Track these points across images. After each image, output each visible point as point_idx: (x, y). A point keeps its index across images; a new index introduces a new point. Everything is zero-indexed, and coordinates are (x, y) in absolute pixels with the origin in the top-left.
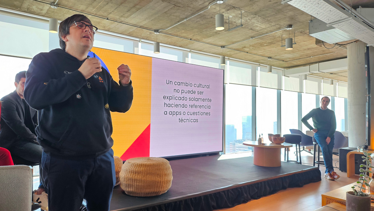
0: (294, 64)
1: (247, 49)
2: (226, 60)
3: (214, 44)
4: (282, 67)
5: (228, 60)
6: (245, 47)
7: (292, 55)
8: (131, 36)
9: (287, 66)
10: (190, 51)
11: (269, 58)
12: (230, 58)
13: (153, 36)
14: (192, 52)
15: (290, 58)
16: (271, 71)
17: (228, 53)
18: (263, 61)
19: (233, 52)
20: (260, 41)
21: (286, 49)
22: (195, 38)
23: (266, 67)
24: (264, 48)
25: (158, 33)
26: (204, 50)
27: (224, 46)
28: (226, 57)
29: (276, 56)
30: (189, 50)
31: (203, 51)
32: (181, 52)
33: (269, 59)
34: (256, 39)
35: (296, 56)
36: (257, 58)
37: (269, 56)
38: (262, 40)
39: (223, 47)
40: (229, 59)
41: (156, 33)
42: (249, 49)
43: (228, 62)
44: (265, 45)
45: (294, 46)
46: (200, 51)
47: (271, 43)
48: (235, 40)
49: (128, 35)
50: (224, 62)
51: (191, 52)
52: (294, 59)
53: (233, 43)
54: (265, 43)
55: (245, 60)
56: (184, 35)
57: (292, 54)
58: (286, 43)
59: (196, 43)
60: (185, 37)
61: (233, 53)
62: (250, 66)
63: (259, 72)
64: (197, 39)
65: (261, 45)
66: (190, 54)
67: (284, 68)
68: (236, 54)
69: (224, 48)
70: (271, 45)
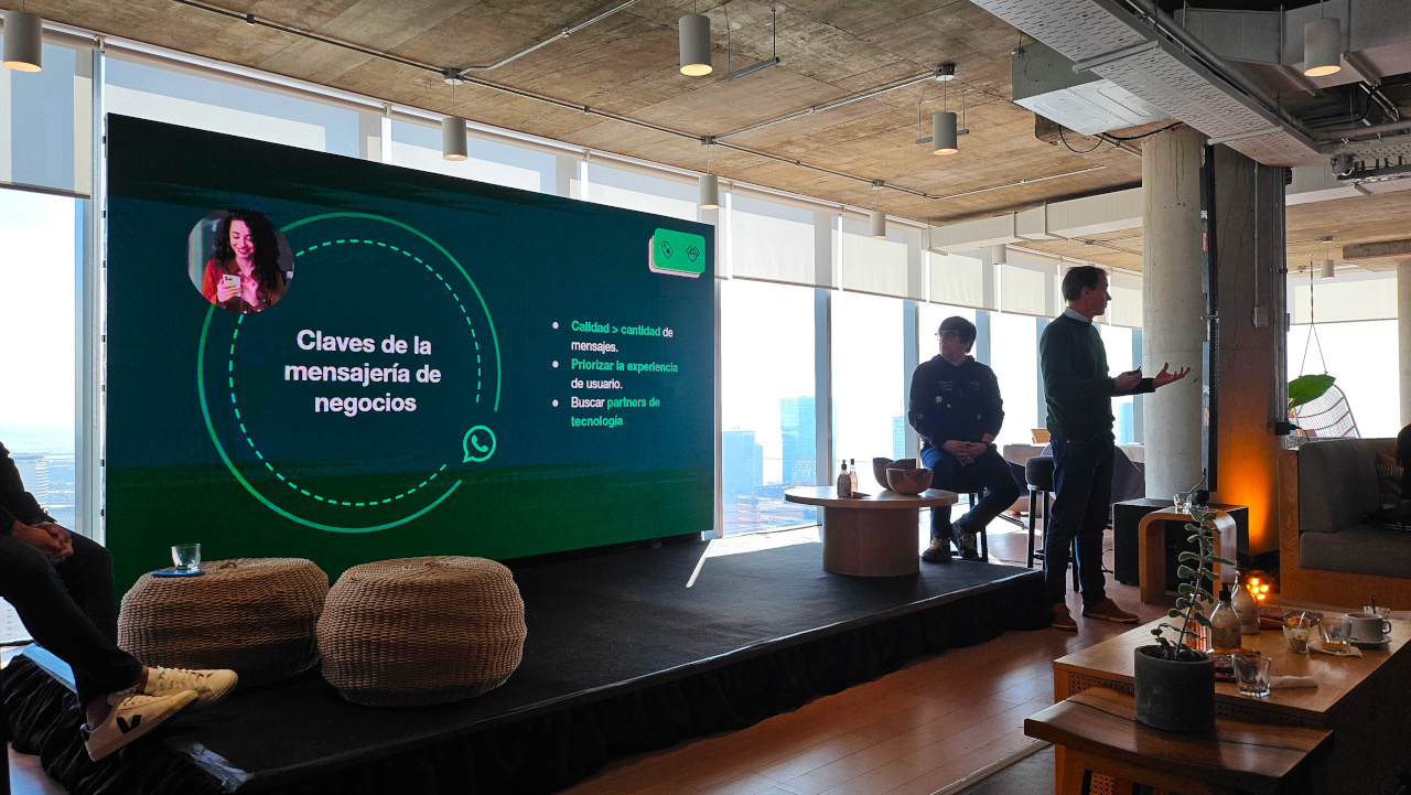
0: (963, 207)
1: (796, 151)
2: (719, 187)
3: (677, 127)
4: (921, 219)
5: (728, 188)
6: (789, 142)
7: (955, 173)
8: (351, 88)
9: (938, 213)
10: (585, 155)
11: (875, 182)
12: (737, 183)
13: (439, 93)
14: (592, 155)
15: (946, 186)
16: (882, 233)
17: (729, 163)
18: (854, 196)
19: (746, 161)
20: (843, 121)
21: (935, 153)
22: (602, 105)
23: (866, 218)
24: (857, 145)
25: (458, 82)
26: (640, 151)
27: (714, 137)
28: (720, 179)
29: (899, 176)
30: (581, 151)
32: (552, 157)
33: (875, 188)
34: (830, 114)
35: (968, 177)
36: (833, 182)
37: (876, 176)
38: (852, 118)
39: (708, 139)
40: (731, 185)
41: (449, 81)
42: (803, 150)
43: (727, 197)
44: (863, 135)
45: (960, 140)
46: (623, 155)
47: (881, 130)
48: (751, 115)
49: (334, 84)
50: (713, 198)
51: (588, 156)
52: (962, 188)
53: (746, 126)
54: (861, 129)
55: (789, 188)
56: (559, 90)
57: (957, 170)
58: (934, 129)
59: (606, 122)
60: (562, 101)
61: (744, 165)
62: (810, 211)
63: (839, 236)
64: (610, 109)
65: (848, 135)
66: (584, 165)
67: (930, 220)
68: (758, 166)
69: (712, 143)
70: (883, 137)
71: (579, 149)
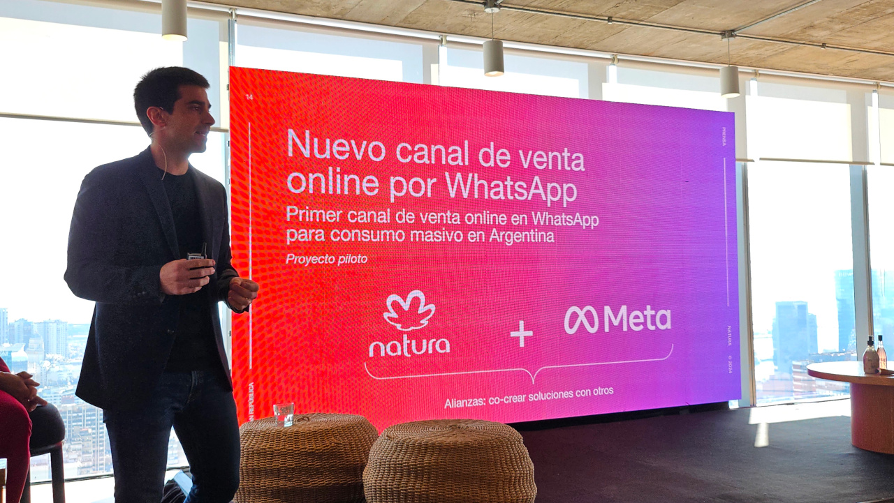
1: (820, 34)
2: (741, 77)
3: (697, 25)
5: (753, 77)
6: (812, 26)
10: (613, 60)
12: (761, 71)
13: (482, 21)
14: (619, 60)
17: (752, 53)
19: (769, 50)
22: (624, 13)
25: (496, 10)
26: (664, 51)
27: (734, 31)
28: (741, 69)
30: (609, 57)
31: (656, 54)
32: (583, 66)
36: (863, 60)
39: (728, 33)
40: (756, 74)
41: (489, 10)
42: (828, 32)
43: (753, 86)
46: (648, 57)
48: (771, 5)
50: (733, 86)
51: (616, 61)
55: (819, 71)
56: (585, 5)
59: (629, 29)
60: (588, 15)
61: (768, 53)
62: (842, 92)
63: (874, 112)
64: (631, 17)
66: (613, 70)
68: (783, 53)
69: (732, 36)
71: (608, 56)
